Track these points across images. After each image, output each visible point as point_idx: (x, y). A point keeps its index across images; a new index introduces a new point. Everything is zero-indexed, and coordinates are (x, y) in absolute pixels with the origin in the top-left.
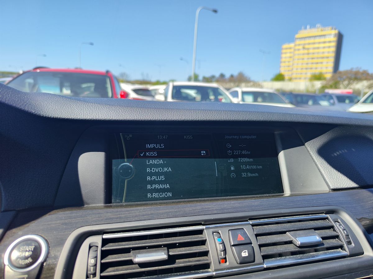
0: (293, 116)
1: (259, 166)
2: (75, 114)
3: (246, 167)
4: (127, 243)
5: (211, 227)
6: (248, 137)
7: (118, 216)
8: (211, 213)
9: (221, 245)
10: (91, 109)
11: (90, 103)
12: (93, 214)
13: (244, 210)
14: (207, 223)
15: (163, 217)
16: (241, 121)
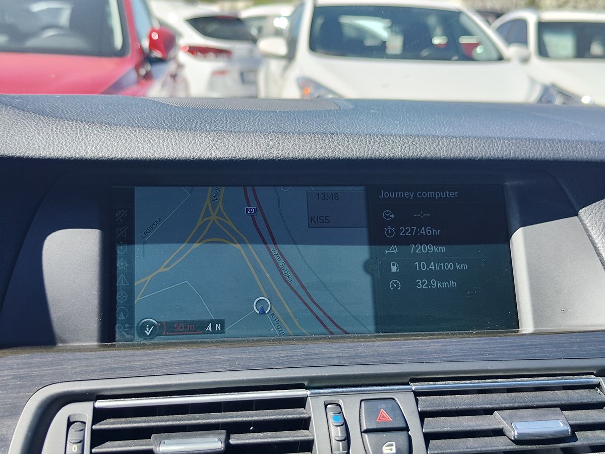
0: (542, 145)
1: (460, 263)
2: (34, 148)
3: (428, 267)
4: (144, 418)
5: (323, 393)
6: (437, 195)
7: (128, 364)
8: (325, 364)
9: (339, 428)
10: (68, 135)
11: (66, 121)
12: (76, 360)
13: (401, 360)
14: (314, 384)
15: (221, 368)
16: (409, 159)
